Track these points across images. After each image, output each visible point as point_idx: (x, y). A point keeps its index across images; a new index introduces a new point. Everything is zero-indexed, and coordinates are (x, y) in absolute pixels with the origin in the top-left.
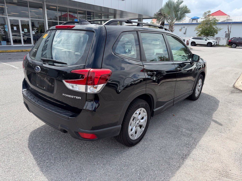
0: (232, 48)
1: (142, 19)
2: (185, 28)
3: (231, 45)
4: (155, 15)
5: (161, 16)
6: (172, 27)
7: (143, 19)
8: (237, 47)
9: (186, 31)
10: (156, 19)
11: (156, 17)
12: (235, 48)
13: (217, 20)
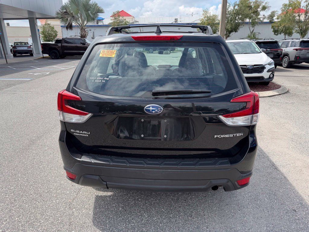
0: (150, 53)
1: (35, 19)
2: (92, 31)
3: (149, 51)
4: (58, 13)
5: (68, 16)
6: (84, 30)
7: (37, 18)
8: (154, 52)
9: (93, 35)
10: (60, 19)
11: (60, 16)
12: (153, 53)
13: (128, 22)
